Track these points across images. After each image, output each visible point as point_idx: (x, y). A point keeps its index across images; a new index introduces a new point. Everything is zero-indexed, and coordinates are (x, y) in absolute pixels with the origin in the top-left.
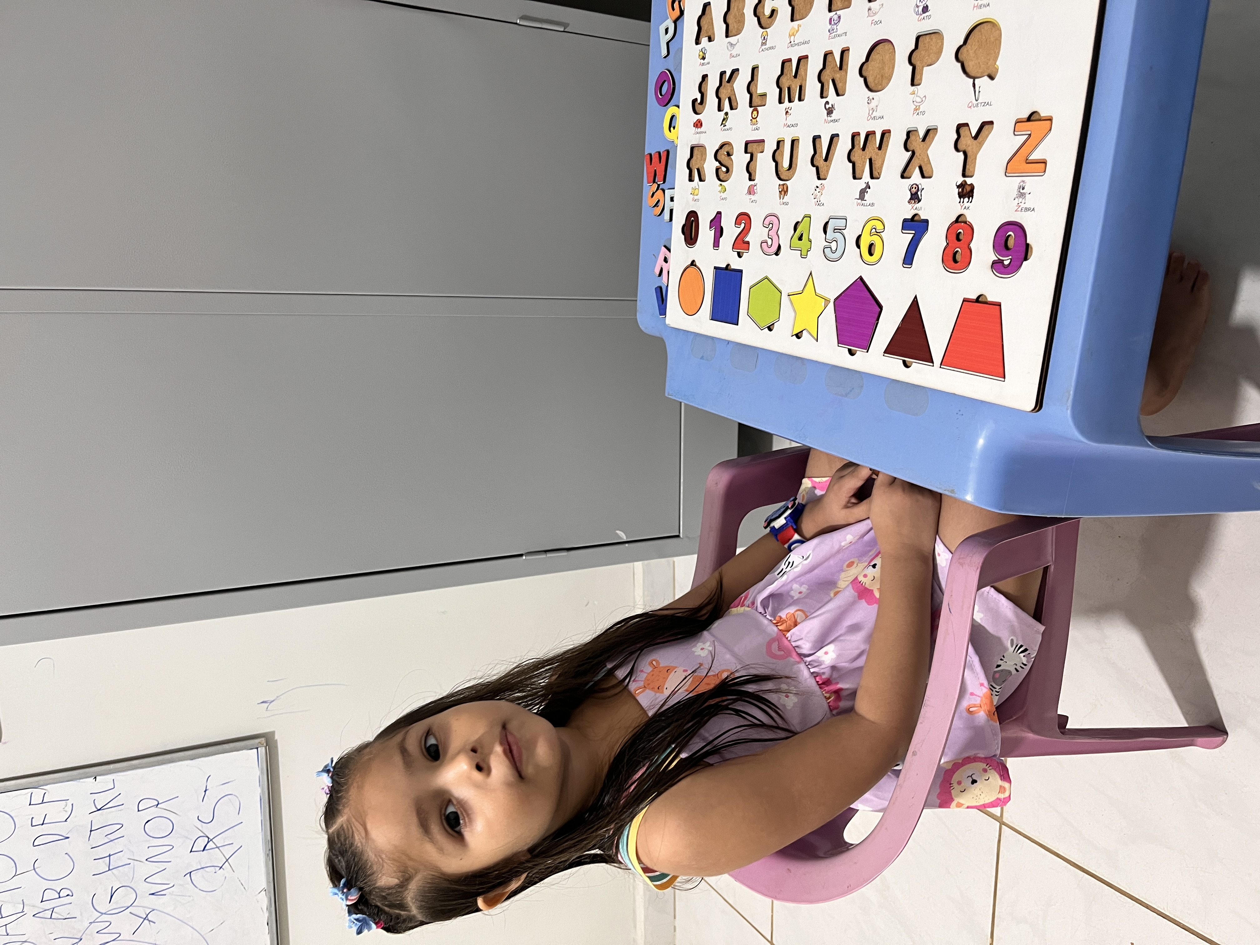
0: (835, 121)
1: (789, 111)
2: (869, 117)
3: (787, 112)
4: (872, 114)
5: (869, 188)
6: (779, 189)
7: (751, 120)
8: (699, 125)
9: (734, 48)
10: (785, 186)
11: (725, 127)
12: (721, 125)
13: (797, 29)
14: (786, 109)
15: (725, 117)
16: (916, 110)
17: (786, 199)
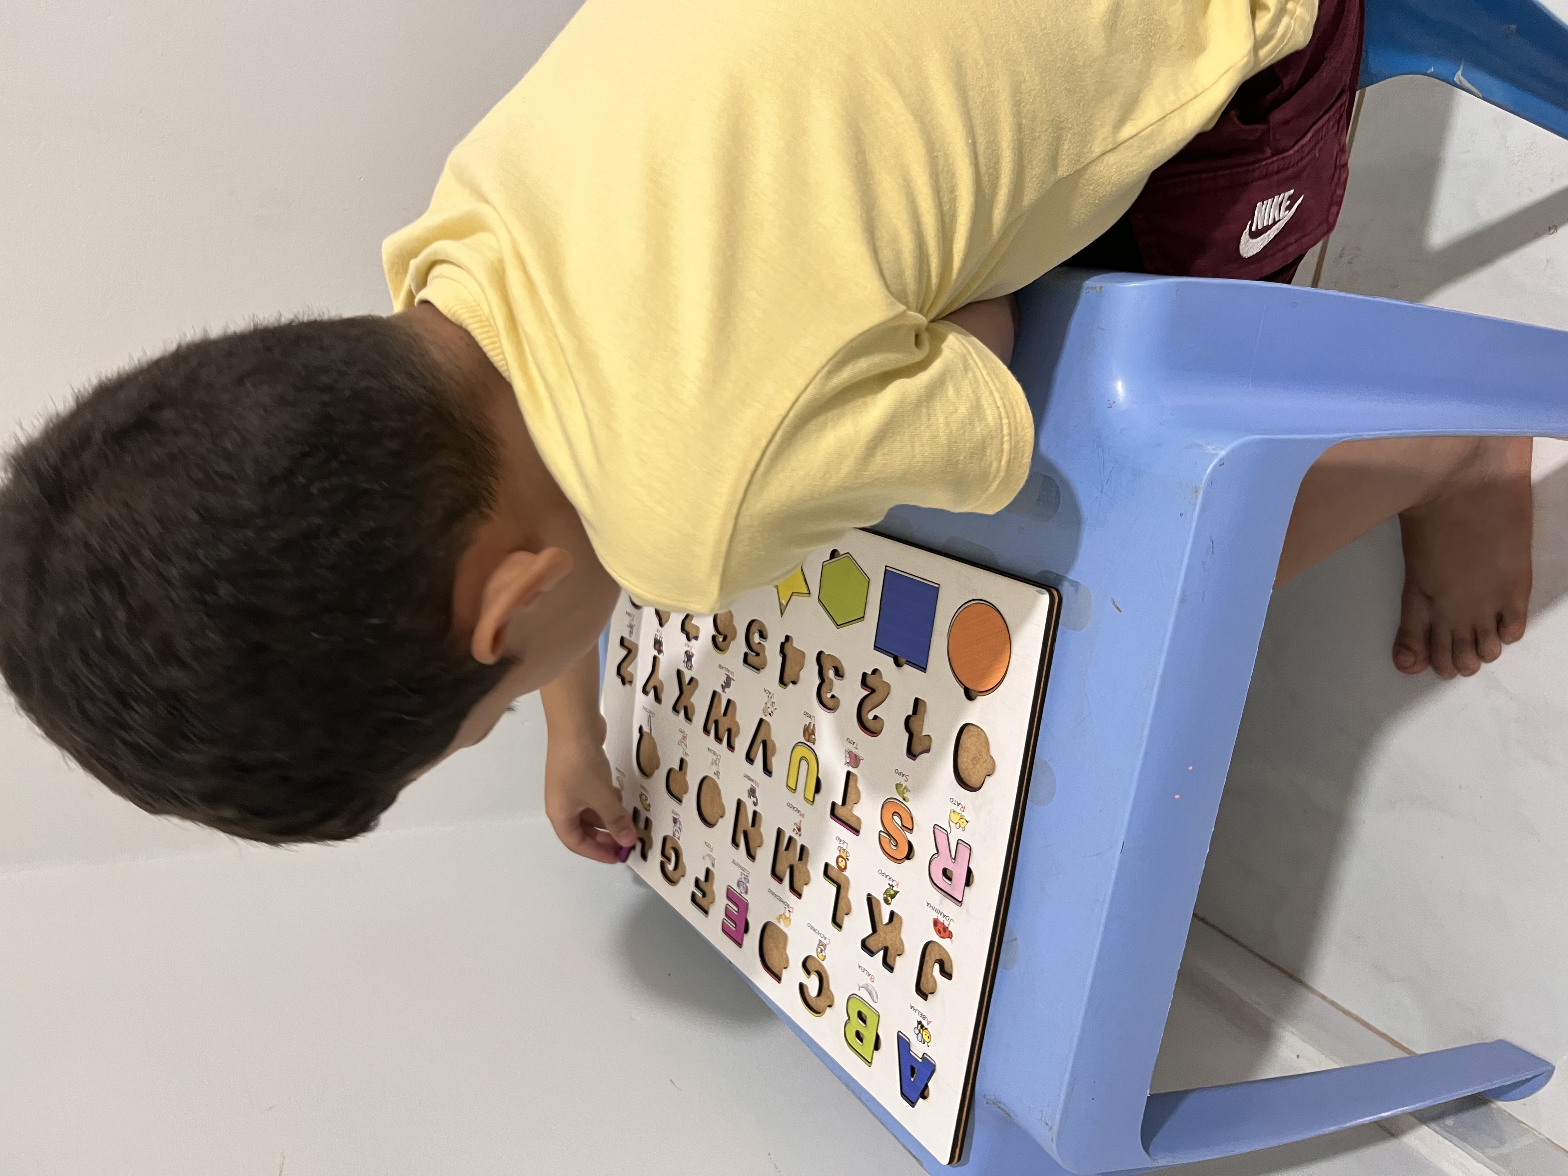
0: (750, 779)
1: (796, 829)
2: (719, 758)
3: (799, 830)
4: (717, 759)
5: (722, 685)
6: (815, 739)
7: (848, 860)
8: (939, 926)
9: (867, 985)
10: (807, 738)
11: (891, 883)
12: (897, 892)
13: (781, 920)
14: (800, 835)
15: (889, 898)
16: (684, 738)
17: (807, 721)
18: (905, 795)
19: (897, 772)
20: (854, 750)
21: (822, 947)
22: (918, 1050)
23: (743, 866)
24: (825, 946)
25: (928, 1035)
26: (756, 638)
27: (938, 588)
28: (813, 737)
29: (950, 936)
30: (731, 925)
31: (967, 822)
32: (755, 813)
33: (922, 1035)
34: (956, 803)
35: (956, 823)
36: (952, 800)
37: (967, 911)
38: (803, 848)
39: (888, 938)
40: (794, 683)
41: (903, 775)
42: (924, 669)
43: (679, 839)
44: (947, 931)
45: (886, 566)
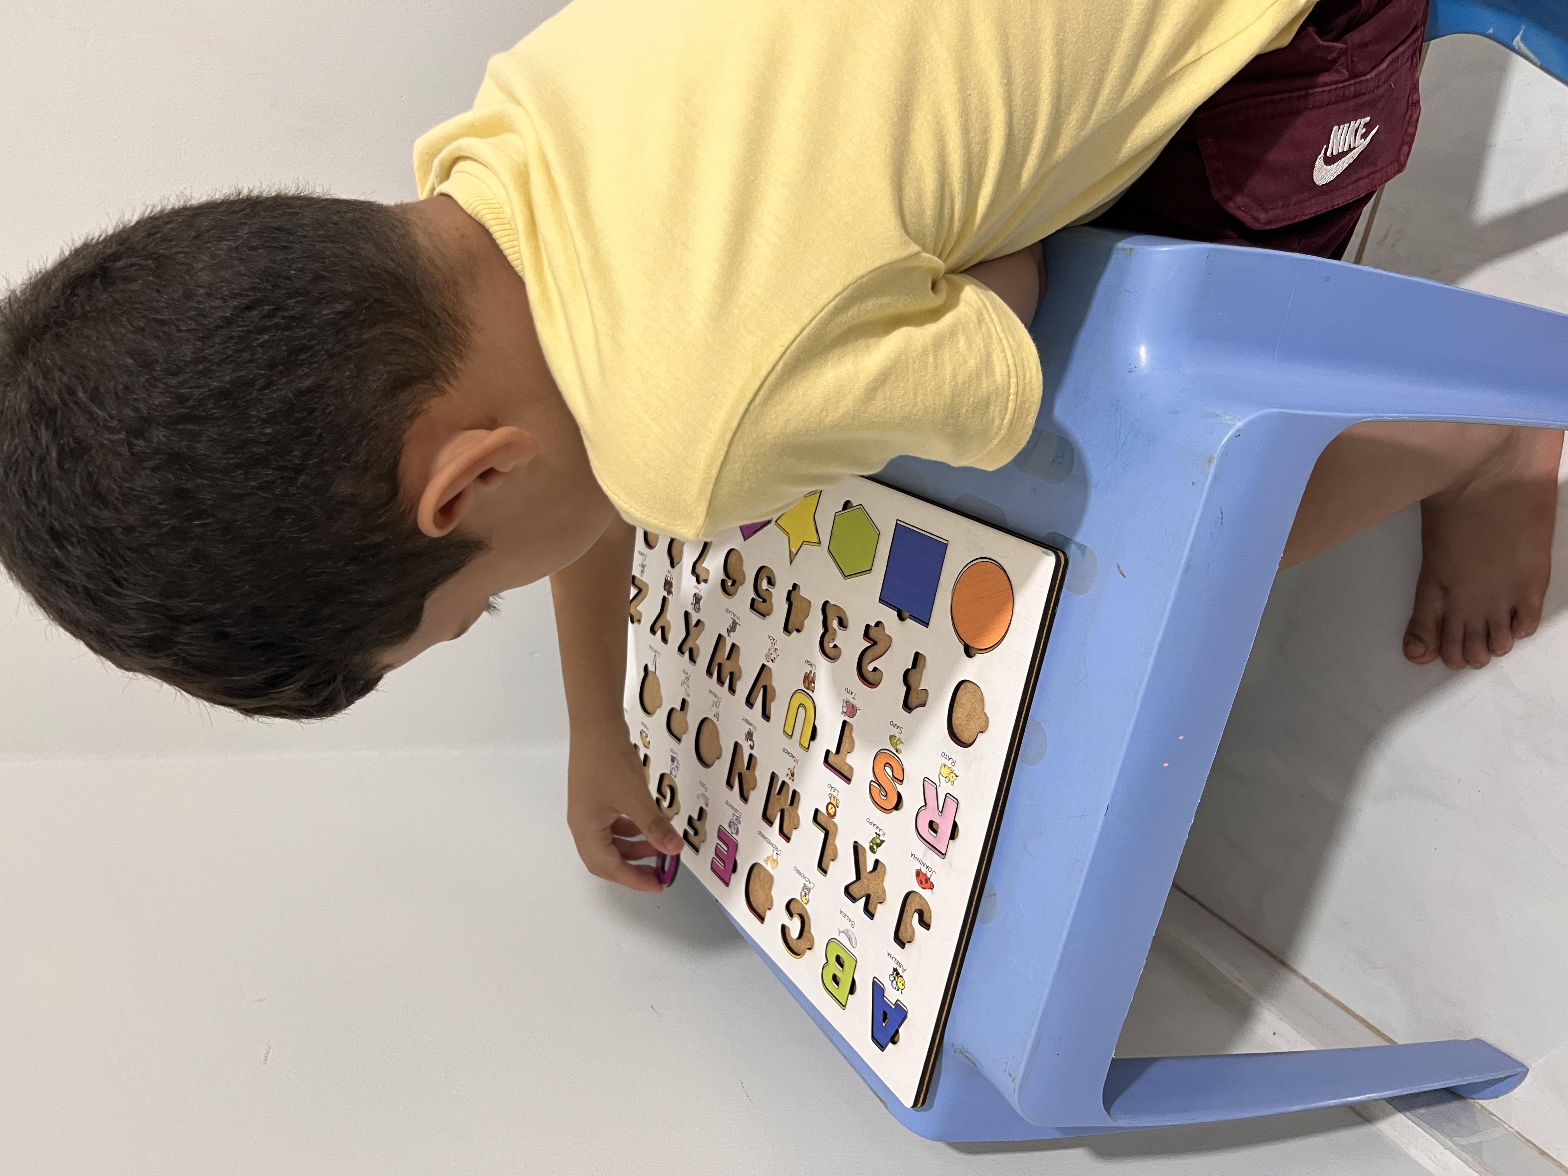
0: (749, 723)
1: (790, 774)
2: (720, 700)
3: (793, 775)
4: (717, 701)
5: (728, 629)
6: (814, 687)
7: (838, 807)
8: (921, 877)
9: (847, 930)
10: (807, 686)
11: (877, 833)
12: (883, 841)
13: (769, 862)
14: (793, 780)
15: (875, 847)
16: (687, 679)
17: (807, 670)
18: (898, 747)
19: (891, 723)
20: (851, 700)
21: (806, 890)
22: (892, 996)
23: (735, 807)
24: (809, 890)
25: (902, 982)
26: (764, 585)
27: (947, 544)
28: (813, 685)
29: (931, 887)
30: (720, 865)
31: (957, 776)
32: (751, 756)
33: (897, 982)
34: (947, 758)
35: (946, 778)
36: (943, 754)
37: (950, 864)
38: (794, 792)
39: (871, 886)
40: (798, 631)
41: (898, 727)
42: (926, 624)
43: (675, 777)
44: (929, 882)
45: (897, 520)
